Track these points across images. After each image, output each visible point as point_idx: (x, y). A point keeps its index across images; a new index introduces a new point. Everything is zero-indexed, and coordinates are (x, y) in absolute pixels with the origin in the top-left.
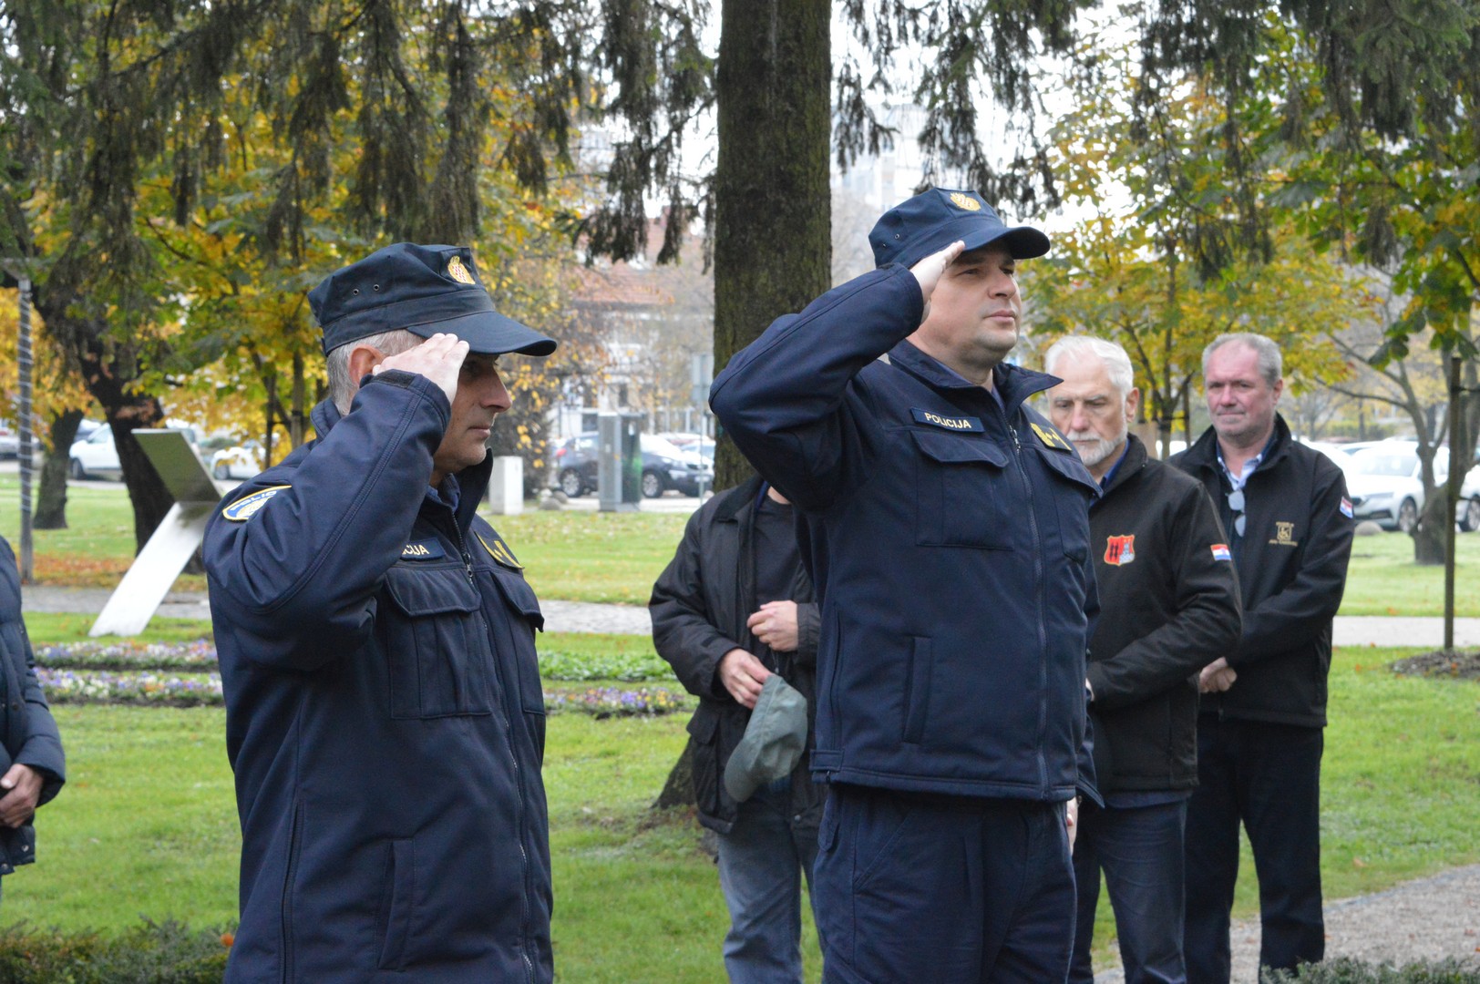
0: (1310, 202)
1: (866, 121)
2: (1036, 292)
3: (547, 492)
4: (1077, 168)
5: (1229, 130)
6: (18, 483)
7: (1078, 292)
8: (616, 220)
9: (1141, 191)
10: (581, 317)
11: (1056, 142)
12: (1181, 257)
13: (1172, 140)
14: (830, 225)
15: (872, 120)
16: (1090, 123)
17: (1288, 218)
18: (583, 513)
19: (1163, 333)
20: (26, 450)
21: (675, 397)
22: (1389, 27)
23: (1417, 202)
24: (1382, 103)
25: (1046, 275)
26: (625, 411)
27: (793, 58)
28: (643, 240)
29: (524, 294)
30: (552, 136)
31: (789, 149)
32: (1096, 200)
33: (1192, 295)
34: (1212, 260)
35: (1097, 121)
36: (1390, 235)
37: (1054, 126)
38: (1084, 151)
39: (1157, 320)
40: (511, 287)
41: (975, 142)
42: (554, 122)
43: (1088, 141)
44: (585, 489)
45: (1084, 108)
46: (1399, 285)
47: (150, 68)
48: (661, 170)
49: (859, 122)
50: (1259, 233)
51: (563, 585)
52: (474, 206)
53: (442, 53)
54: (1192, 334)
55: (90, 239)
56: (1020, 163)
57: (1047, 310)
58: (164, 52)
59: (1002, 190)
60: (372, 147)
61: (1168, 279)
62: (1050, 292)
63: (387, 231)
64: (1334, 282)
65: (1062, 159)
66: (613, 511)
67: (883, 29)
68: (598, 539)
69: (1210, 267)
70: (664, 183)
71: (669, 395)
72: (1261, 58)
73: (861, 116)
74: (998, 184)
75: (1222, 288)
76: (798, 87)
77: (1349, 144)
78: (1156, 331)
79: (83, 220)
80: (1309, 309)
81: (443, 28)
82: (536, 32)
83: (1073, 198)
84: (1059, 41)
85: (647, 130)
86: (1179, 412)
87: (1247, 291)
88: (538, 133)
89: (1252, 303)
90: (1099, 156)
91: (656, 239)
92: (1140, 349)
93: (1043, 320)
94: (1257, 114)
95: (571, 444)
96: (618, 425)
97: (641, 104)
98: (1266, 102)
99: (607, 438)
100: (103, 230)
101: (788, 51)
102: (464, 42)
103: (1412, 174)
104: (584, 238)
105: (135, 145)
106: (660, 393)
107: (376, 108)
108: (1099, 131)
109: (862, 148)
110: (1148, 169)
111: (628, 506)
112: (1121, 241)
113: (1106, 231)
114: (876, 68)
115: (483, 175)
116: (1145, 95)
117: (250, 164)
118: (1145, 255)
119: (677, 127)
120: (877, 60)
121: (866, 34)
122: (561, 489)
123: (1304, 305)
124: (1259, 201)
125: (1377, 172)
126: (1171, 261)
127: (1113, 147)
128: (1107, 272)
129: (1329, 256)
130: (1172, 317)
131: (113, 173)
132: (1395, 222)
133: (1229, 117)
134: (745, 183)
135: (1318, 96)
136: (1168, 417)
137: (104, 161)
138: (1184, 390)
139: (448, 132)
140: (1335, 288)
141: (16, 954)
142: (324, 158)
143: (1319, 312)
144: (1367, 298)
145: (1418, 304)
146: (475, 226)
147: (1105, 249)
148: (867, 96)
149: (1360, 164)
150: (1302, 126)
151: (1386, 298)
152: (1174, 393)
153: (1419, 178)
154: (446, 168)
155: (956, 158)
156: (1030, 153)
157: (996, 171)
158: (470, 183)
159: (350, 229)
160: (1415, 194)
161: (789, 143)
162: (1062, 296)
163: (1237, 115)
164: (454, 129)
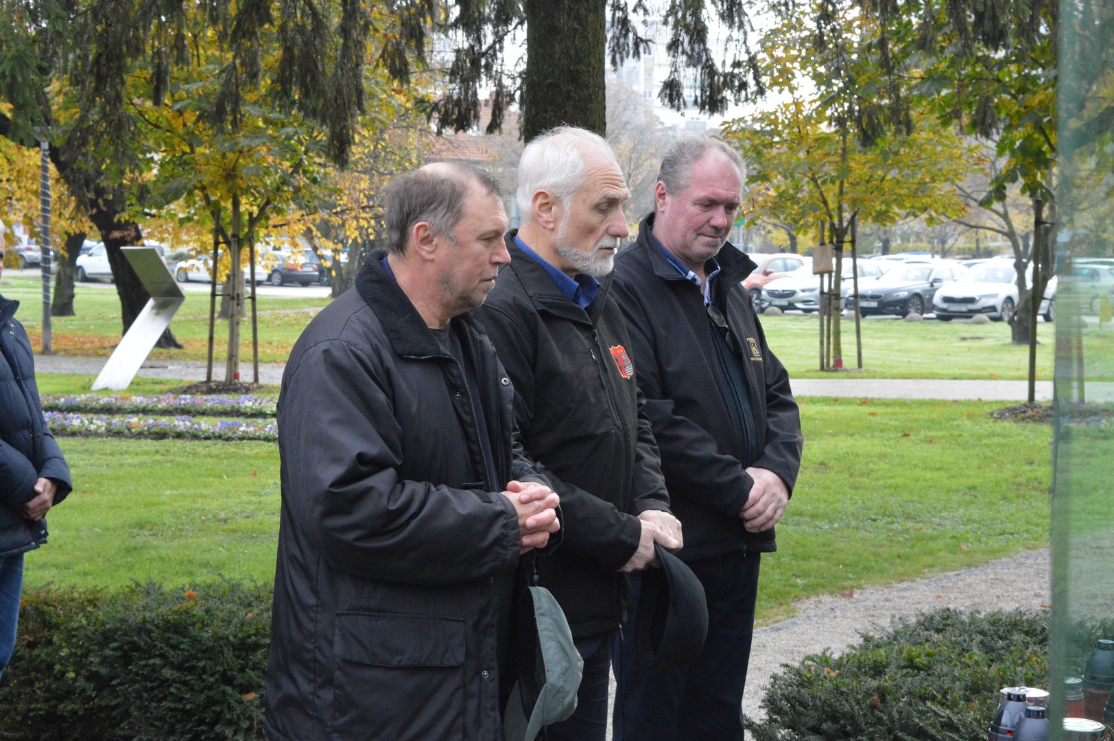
0: (939, 93)
1: (631, 35)
2: (749, 154)
4: (779, 67)
5: (882, 44)
6: (40, 284)
7: (779, 154)
8: (458, 103)
9: (823, 83)
11: (764, 49)
12: (852, 130)
13: (842, 50)
15: (635, 34)
16: (788, 36)
17: (924, 103)
19: (838, 183)
20: (46, 260)
23: (1013, 91)
24: (987, 25)
25: (757, 141)
28: (477, 117)
29: (393, 153)
30: (413, 43)
31: (576, 54)
32: (792, 90)
33: (857, 156)
34: (870, 133)
35: (794, 34)
36: (993, 116)
37: (763, 37)
38: (784, 55)
39: (834, 174)
40: (384, 148)
41: (706, 50)
42: (415, 34)
43: (786, 49)
45: (784, 25)
46: (1001, 148)
48: (488, 67)
49: (626, 36)
50: (903, 113)
52: (360, 92)
54: (858, 184)
55: (94, 116)
56: (737, 64)
57: (756, 165)
59: (725, 83)
60: (288, 50)
61: (841, 145)
62: (759, 153)
63: (300, 110)
64: (957, 147)
65: (768, 60)
69: (868, 138)
70: (491, 77)
73: (628, 31)
74: (722, 79)
75: (878, 151)
76: (582, 12)
77: (965, 53)
78: (833, 182)
79: (88, 101)
80: (939, 166)
83: (776, 88)
85: (478, 40)
86: (848, 238)
87: (897, 153)
88: (404, 42)
89: (899, 162)
90: (794, 59)
91: (486, 116)
92: (821, 194)
93: (755, 173)
94: (903, 31)
97: (474, 22)
98: (910, 22)
100: (103, 108)
103: (1010, 73)
104: (436, 115)
105: (124, 49)
107: (291, 24)
108: (794, 41)
109: (628, 54)
110: (828, 69)
112: (808, 118)
113: (799, 111)
115: (366, 70)
116: (826, 17)
117: (202, 61)
118: (825, 128)
119: (499, 39)
123: (935, 163)
124: (903, 91)
125: (985, 71)
126: (843, 131)
127: (804, 53)
128: (799, 139)
129: (952, 129)
130: (845, 171)
131: (109, 69)
132: (997, 107)
133: (882, 33)
134: (546, 78)
135: (944, 18)
136: (841, 242)
137: (103, 60)
138: (852, 222)
139: (342, 41)
140: (957, 152)
141: (46, 604)
142: (255, 59)
143: (946, 168)
144: (979, 159)
145: (1013, 163)
146: (360, 106)
147: (799, 124)
148: (632, 17)
149: (973, 66)
150: (933, 40)
151: (993, 159)
152: (845, 224)
153: (1015, 75)
154: (340, 66)
155: (693, 61)
156: (744, 57)
157: (720, 70)
158: (357, 76)
159: (273, 108)
160: (1012, 87)
161: (576, 50)
162: (768, 156)
163: (888, 32)
164: (346, 39)
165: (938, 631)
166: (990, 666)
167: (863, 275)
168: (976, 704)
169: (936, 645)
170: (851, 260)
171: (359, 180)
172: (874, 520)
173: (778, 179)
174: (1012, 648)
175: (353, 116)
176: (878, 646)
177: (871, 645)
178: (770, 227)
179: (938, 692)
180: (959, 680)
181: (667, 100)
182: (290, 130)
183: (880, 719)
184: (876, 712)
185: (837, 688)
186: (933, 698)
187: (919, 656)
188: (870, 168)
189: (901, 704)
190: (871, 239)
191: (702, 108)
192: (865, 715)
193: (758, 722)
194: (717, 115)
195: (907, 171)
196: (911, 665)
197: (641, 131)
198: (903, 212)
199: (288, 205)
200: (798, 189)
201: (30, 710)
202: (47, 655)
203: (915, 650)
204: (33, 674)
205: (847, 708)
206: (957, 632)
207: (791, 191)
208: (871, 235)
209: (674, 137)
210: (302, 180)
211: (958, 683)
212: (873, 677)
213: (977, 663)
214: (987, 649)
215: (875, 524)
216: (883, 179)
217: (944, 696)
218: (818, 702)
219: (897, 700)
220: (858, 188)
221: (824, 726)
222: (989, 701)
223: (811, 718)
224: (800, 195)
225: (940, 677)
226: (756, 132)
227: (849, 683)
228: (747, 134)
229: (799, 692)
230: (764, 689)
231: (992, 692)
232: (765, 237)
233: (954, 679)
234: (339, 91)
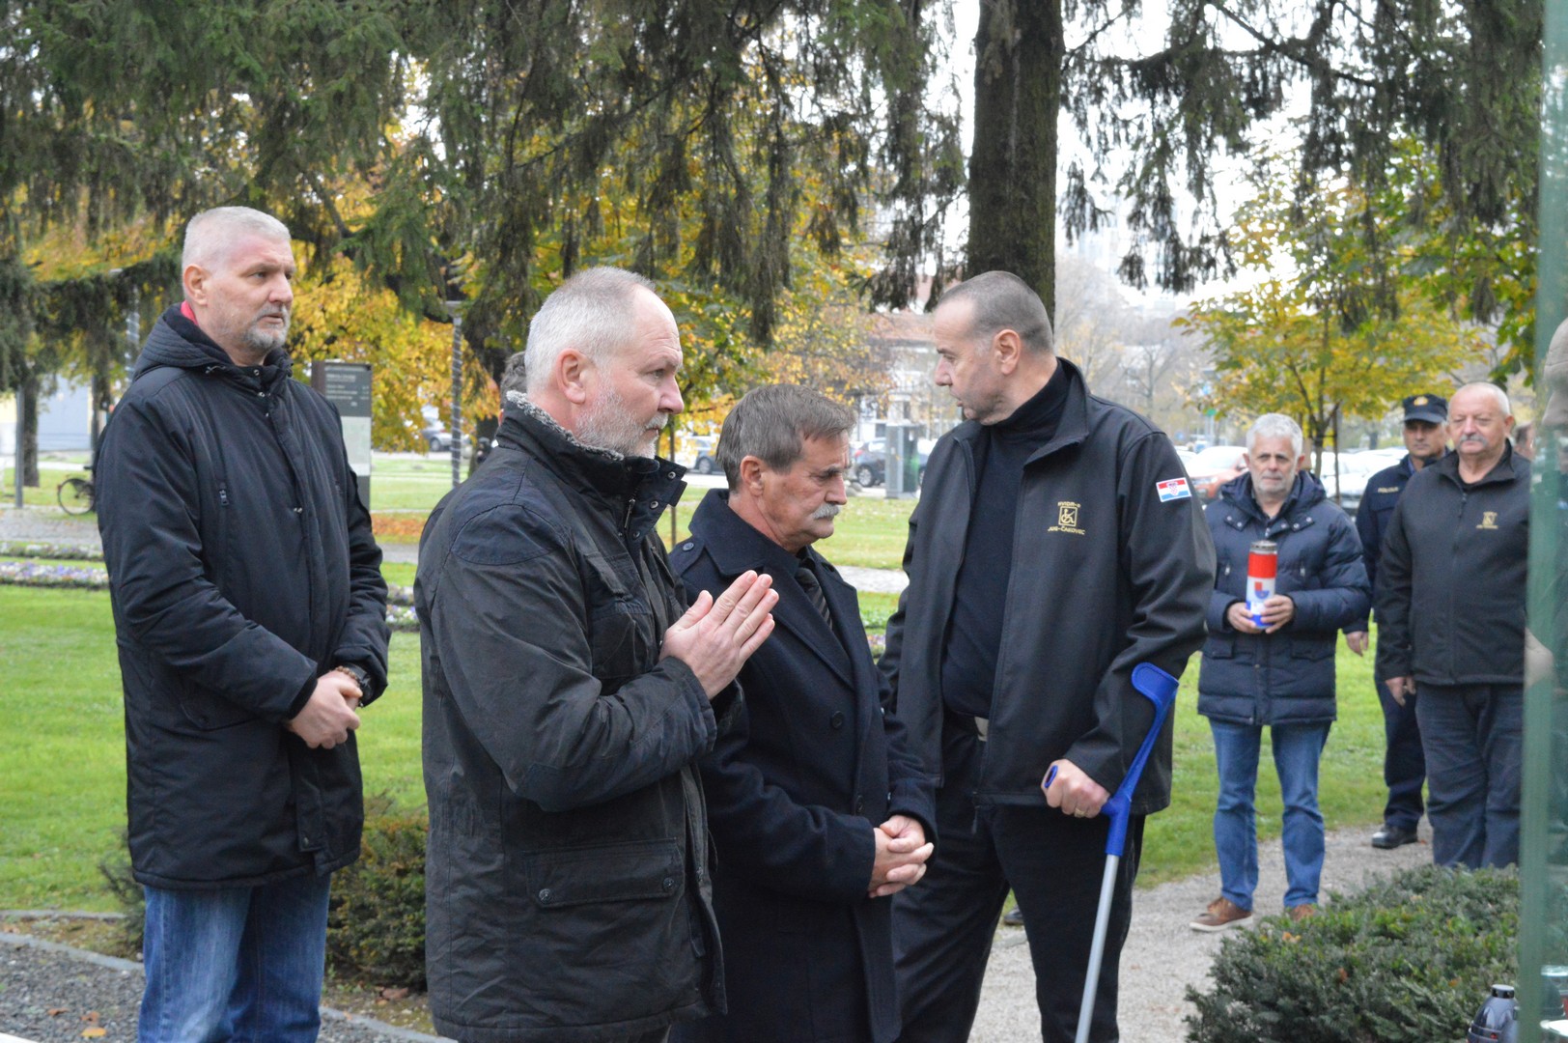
0: (1433, 273)
1: (1088, 206)
2: (1220, 338)
3: (847, 483)
4: (1254, 242)
5: (1368, 219)
6: (450, 468)
7: (1253, 338)
8: (894, 278)
9: (1304, 261)
10: (872, 350)
11: (1238, 222)
12: (1334, 313)
13: (1326, 223)
14: (1054, 286)
15: (1093, 205)
16: (1265, 208)
17: (1416, 283)
18: (873, 499)
19: (1318, 371)
20: (457, 444)
21: (945, 412)
22: (1487, 140)
23: (1516, 272)
24: (1483, 198)
25: (1228, 324)
26: (907, 422)
27: (1028, 158)
28: (914, 294)
29: (830, 333)
30: (846, 216)
31: (1023, 227)
32: (1268, 267)
33: (1342, 342)
34: (1351, 317)
35: (1271, 206)
36: (1491, 299)
37: (1236, 210)
38: (1260, 230)
39: (1315, 361)
40: (820, 327)
41: (1170, 223)
42: (847, 203)
43: (1263, 222)
44: (876, 480)
45: (1261, 197)
46: (1502, 335)
47: (545, 160)
48: (929, 240)
49: (1082, 207)
50: (1388, 296)
51: (855, 554)
52: (786, 267)
53: (763, 151)
54: (1341, 372)
55: (499, 287)
56: (1205, 239)
57: (1227, 351)
58: (556, 149)
59: (1191, 260)
60: (709, 221)
61: (1323, 329)
62: (1231, 338)
63: (721, 285)
64: (1453, 333)
65: (1243, 235)
66: (896, 498)
67: (1102, 135)
68: (884, 520)
69: (1351, 322)
70: (931, 249)
71: (941, 411)
72: (1394, 161)
73: (1084, 201)
74: (1188, 255)
75: (1363, 337)
76: (1031, 180)
77: (1460, 229)
78: (1313, 368)
79: (494, 273)
80: (1431, 353)
81: (765, 132)
82: (835, 136)
83: (1251, 266)
84: (1238, 146)
85: (920, 210)
86: (1329, 431)
87: (1384, 339)
88: (835, 213)
89: (1387, 348)
90: (1271, 234)
91: (924, 291)
92: (1300, 383)
93: (1225, 359)
94: (1392, 204)
95: (865, 447)
96: (901, 434)
97: (915, 190)
98: (1400, 194)
99: (892, 443)
100: (507, 282)
101: (1024, 152)
102: (781, 143)
103: (1513, 252)
104: (868, 292)
105: (531, 220)
106: (935, 409)
107: (713, 194)
108: (1272, 214)
109: (1084, 227)
110: (1308, 245)
111: (908, 495)
112: (1286, 299)
113: (1276, 291)
114: (1095, 166)
115: (793, 244)
116: (1305, 188)
117: (623, 232)
118: (1308, 311)
119: (942, 207)
120: (1097, 158)
121: (1089, 139)
122: (858, 481)
123: (1427, 350)
124: (1393, 271)
125: (1484, 249)
126: (1325, 315)
127: (1282, 227)
128: (1275, 323)
129: (1447, 313)
130: (1326, 359)
131: (514, 240)
132: (1498, 289)
133: (1368, 206)
134: (989, 253)
135: (1437, 190)
136: (1321, 436)
137: (508, 230)
138: (1334, 414)
139: (768, 211)
140: (1452, 338)
141: (419, 829)
142: (674, 229)
143: (1440, 355)
144: (1478, 345)
145: (1516, 351)
146: (786, 281)
147: (1274, 305)
148: (1089, 185)
149: (1472, 244)
150: (1425, 214)
151: (1494, 346)
152: (1326, 415)
153: (1518, 254)
154: (767, 238)
155: (1158, 234)
156: (1214, 232)
157: (1186, 245)
158: (783, 248)
159: (692, 283)
160: (1515, 267)
161: (1023, 222)
162: (1240, 341)
163: (1375, 204)
164: (772, 208)
165: (1418, 891)
166: (1476, 935)
167: (1347, 472)
168: (1459, 981)
169: (1414, 908)
170: (1333, 455)
171: (790, 362)
172: (1352, 751)
173: (1252, 366)
174: (1504, 915)
175: (778, 293)
176: (1347, 908)
177: (1339, 906)
178: (1244, 418)
179: (1414, 965)
180: (1441, 951)
181: (1126, 277)
182: (715, 307)
183: (1346, 996)
184: (1343, 988)
185: (1297, 957)
186: (1408, 973)
187: (1394, 921)
188: (1356, 354)
189: (1371, 979)
190: (1357, 432)
191: (1166, 285)
192: (1328, 991)
193: (1206, 993)
194: (1181, 294)
195: (1394, 359)
196: (1385, 932)
197: (1103, 310)
198: (1390, 405)
199: (712, 389)
200: (1273, 376)
201: (399, 945)
202: (418, 885)
203: (1390, 914)
204: (402, 906)
205: (1308, 982)
206: (1439, 893)
207: (1267, 380)
208: (1356, 428)
209: (1141, 318)
210: (728, 362)
211: (1438, 956)
212: (1340, 945)
213: (1462, 932)
214: (1475, 915)
215: (1352, 756)
216: (1369, 367)
217: (1422, 970)
218: (1274, 974)
219: (1367, 974)
220: (1341, 377)
221: (1281, 1002)
222: (1474, 979)
223: (1265, 990)
224: (1275, 384)
225: (1417, 947)
226: (1227, 314)
227: (1313, 952)
228: (1218, 316)
229: (1252, 960)
230: (1213, 955)
231: (1478, 966)
232: (1239, 428)
233: (1434, 950)
234: (763, 266)
